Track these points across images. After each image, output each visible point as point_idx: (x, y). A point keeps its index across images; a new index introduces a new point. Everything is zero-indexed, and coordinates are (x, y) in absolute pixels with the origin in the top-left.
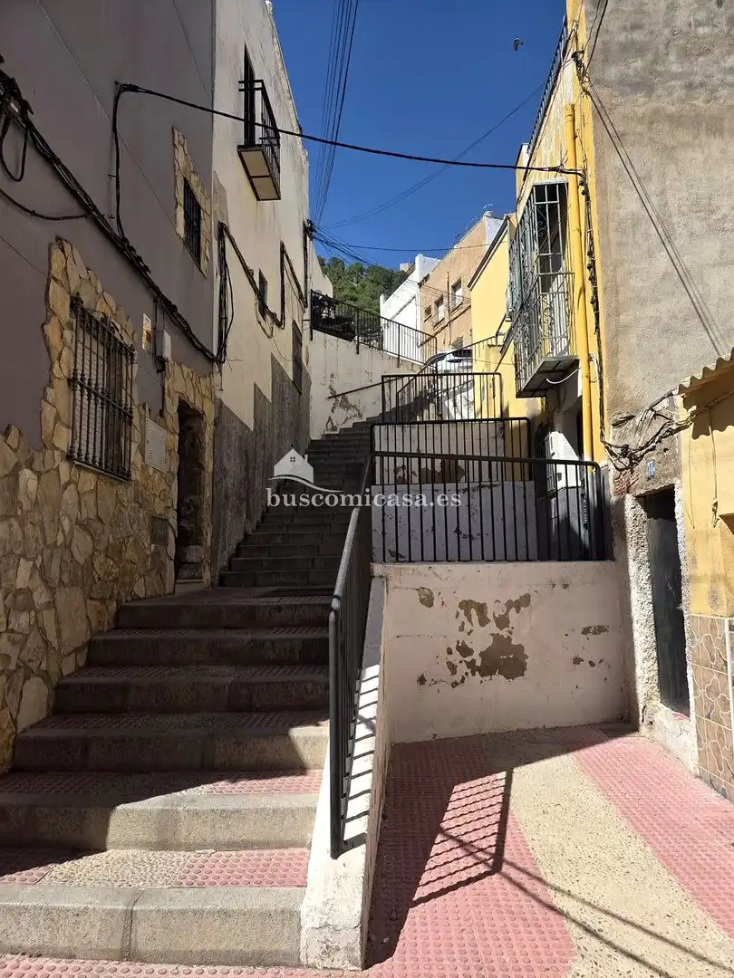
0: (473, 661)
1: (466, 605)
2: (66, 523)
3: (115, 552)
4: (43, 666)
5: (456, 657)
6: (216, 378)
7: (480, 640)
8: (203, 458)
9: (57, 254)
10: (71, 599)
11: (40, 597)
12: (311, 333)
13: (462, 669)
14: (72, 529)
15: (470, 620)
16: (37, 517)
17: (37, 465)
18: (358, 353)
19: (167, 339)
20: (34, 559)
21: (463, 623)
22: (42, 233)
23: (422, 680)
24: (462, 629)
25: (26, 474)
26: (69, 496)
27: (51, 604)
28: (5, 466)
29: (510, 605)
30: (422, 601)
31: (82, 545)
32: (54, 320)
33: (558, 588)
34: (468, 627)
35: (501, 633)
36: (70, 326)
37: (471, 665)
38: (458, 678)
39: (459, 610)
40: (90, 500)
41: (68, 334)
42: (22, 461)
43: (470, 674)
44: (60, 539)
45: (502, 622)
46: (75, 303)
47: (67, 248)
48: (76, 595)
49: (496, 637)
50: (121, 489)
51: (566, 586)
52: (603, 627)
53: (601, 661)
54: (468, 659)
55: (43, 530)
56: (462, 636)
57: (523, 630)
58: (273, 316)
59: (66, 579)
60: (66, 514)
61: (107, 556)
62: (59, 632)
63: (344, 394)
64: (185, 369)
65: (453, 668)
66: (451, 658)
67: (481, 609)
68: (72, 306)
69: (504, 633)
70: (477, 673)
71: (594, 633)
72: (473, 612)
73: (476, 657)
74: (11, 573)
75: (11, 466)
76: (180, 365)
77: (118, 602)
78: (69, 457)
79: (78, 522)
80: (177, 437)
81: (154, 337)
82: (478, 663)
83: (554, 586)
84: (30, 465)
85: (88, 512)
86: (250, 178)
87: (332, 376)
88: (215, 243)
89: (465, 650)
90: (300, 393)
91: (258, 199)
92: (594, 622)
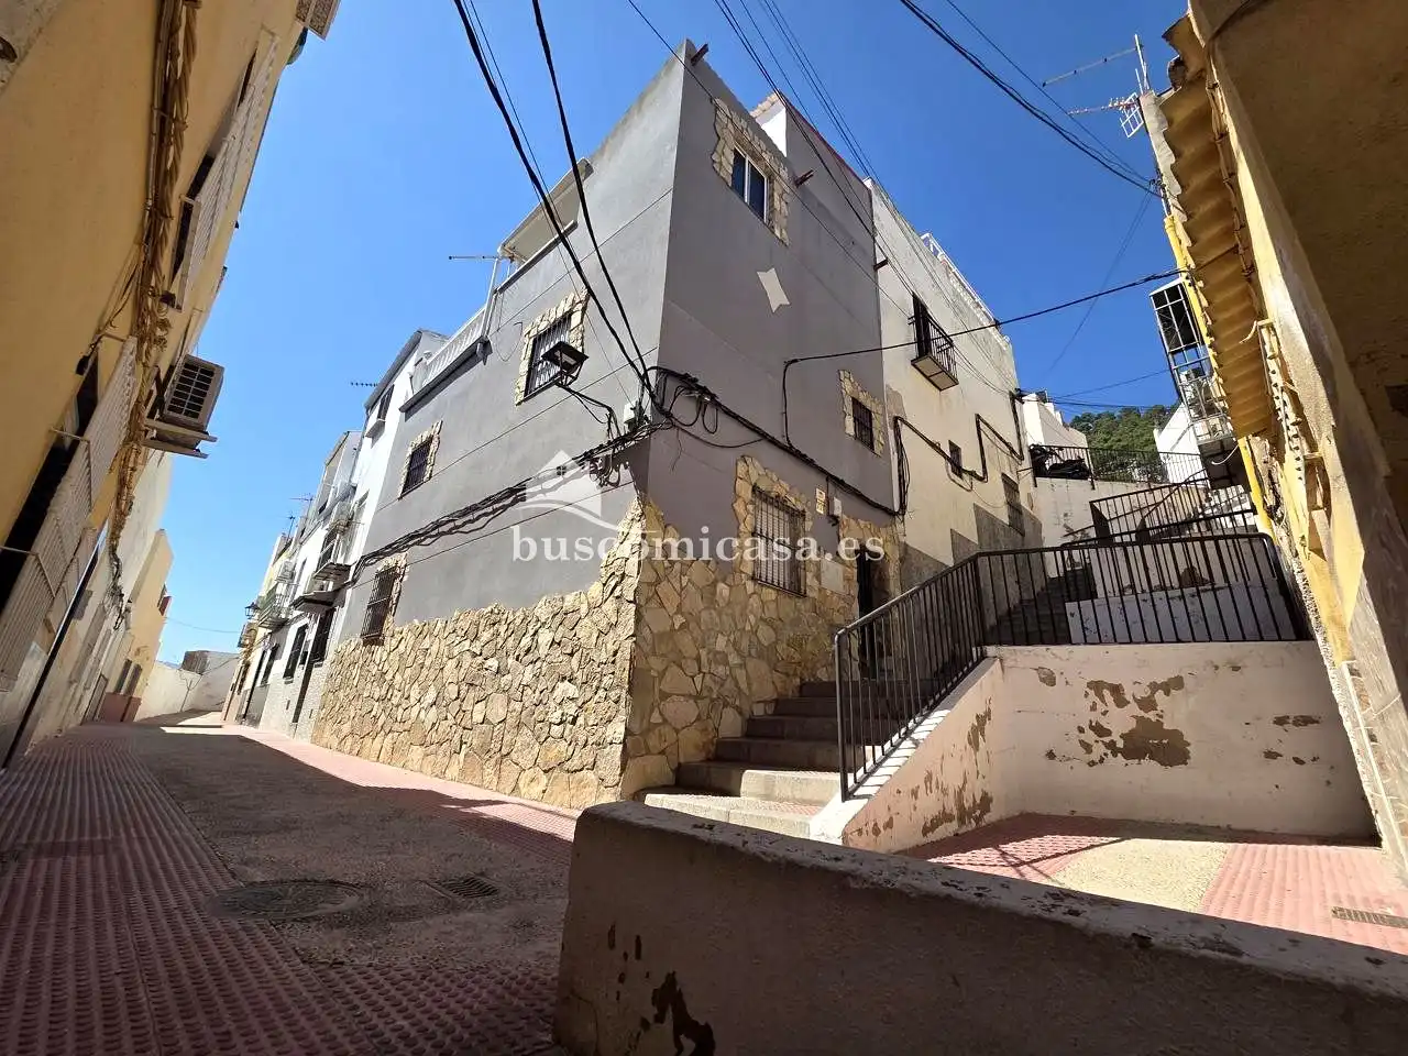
0: (1113, 743)
1: (1097, 686)
2: (752, 617)
3: (796, 643)
4: (737, 703)
5: (1090, 736)
6: (900, 527)
7: (1120, 722)
8: (888, 587)
9: (741, 465)
10: (759, 667)
11: (734, 659)
12: (1035, 481)
13: (1099, 749)
14: (756, 623)
15: (1103, 701)
16: (730, 611)
17: (729, 581)
18: (1094, 488)
19: (837, 503)
20: (729, 636)
21: (1095, 704)
22: (732, 455)
23: (1051, 755)
24: (1093, 708)
25: (721, 586)
26: (754, 602)
27: (743, 666)
28: (707, 580)
29: (1154, 687)
30: (1043, 680)
31: (765, 635)
32: (740, 501)
33: (1225, 671)
34: (1101, 707)
35: (1146, 716)
36: (752, 503)
37: (1111, 746)
38: (1095, 757)
39: (1088, 690)
40: (772, 606)
41: (750, 507)
42: (719, 578)
43: (1110, 755)
44: (748, 628)
45: (1147, 704)
46: (755, 488)
47: (749, 461)
48: (764, 667)
49: (1140, 720)
50: (799, 602)
51: (1236, 669)
52: (1310, 717)
53: (1314, 759)
54: (1107, 739)
55: (734, 620)
56: (1095, 717)
57: (1175, 713)
58: (972, 474)
59: (753, 652)
60: (751, 612)
61: (788, 645)
62: (749, 685)
63: (1083, 530)
64: (862, 522)
65: (1088, 748)
66: (1083, 737)
67: (1116, 690)
68: (753, 491)
69: (1151, 716)
70: (1119, 755)
71: (1296, 723)
72: (1106, 693)
73: (1115, 737)
74: (712, 640)
75: (711, 581)
76: (856, 519)
77: (802, 680)
78: (753, 578)
79: (761, 619)
80: (856, 571)
81: (828, 504)
82: (1120, 744)
83: (1217, 668)
84: (724, 581)
85: (771, 613)
86: (928, 378)
87: (1066, 515)
88: (891, 432)
89: (1100, 731)
90: (1023, 535)
91: (940, 390)
92: (1294, 711)
